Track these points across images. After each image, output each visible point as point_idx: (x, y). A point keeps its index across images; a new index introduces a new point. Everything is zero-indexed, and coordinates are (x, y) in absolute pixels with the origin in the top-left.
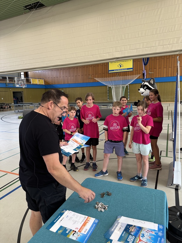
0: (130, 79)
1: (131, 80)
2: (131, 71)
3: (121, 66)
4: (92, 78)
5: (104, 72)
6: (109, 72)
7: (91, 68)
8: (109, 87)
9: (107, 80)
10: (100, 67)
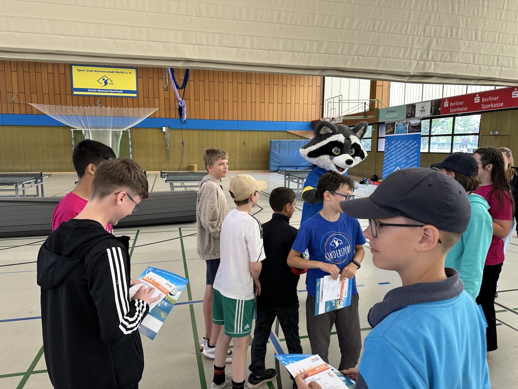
2: (133, 97)
3: (106, 83)
4: (22, 102)
5: (57, 92)
6: (72, 93)
7: (14, 74)
8: (76, 132)
9: (70, 112)
10: (45, 75)
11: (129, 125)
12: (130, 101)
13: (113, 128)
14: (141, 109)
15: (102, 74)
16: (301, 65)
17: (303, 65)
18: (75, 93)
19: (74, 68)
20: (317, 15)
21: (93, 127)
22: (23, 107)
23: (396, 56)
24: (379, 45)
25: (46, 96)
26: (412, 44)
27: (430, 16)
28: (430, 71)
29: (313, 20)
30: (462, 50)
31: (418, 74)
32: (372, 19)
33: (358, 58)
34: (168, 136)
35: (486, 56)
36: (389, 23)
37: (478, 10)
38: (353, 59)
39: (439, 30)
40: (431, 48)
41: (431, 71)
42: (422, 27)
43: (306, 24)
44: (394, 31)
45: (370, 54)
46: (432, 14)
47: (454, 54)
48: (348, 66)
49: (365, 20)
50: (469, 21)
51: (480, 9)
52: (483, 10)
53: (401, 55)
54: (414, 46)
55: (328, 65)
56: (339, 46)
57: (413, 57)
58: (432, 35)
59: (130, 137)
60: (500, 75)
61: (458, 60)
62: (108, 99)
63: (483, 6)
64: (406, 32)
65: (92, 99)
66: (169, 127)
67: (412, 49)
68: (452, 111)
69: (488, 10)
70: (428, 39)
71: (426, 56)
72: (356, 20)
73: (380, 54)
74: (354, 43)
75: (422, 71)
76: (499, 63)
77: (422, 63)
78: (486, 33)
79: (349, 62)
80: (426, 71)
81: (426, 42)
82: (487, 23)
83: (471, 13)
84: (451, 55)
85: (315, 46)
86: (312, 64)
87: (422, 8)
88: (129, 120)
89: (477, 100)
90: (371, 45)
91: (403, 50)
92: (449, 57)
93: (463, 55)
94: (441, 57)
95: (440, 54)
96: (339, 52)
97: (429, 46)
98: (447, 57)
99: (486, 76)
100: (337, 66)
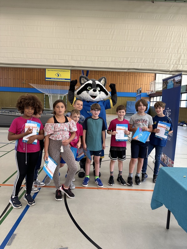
3: (58, 76)
4: (27, 83)
5: (40, 79)
6: (45, 79)
7: (25, 72)
8: (46, 95)
9: (44, 87)
10: (36, 72)
12: (67, 83)
13: (60, 94)
15: (57, 72)
17: (119, 67)
18: (46, 79)
19: (47, 70)
20: (126, 47)
21: (52, 94)
22: (27, 85)
23: (163, 63)
24: (154, 58)
25: (35, 81)
26: (171, 57)
27: (181, 45)
28: (180, 69)
29: (125, 49)
31: (174, 71)
32: (152, 47)
33: (144, 64)
36: (160, 48)
38: (142, 65)
40: (181, 59)
42: (176, 50)
43: (121, 51)
44: (162, 52)
45: (150, 62)
46: (182, 43)
48: (139, 67)
49: (148, 48)
53: (165, 62)
54: (172, 58)
55: (130, 67)
56: (136, 59)
57: (171, 63)
58: (182, 53)
59: (66, 98)
62: (59, 82)
64: (168, 52)
65: (53, 82)
67: (171, 59)
71: (178, 62)
73: (155, 62)
74: (143, 58)
75: (176, 69)
77: (176, 65)
79: (140, 66)
80: (178, 69)
81: (179, 56)
85: (125, 59)
86: (123, 67)
87: (177, 41)
88: (66, 91)
90: (151, 58)
91: (166, 60)
94: (186, 63)
95: (185, 61)
96: (136, 62)
97: (180, 58)
100: (134, 68)
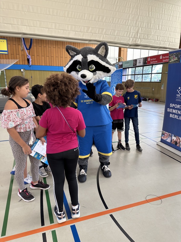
0: (5, 63)
1: (7, 65)
2: (6, 54)
11: (4, 68)
12: (4, 56)
14: (10, 60)
16: (79, 38)
20: (86, 14)
23: (123, 35)
24: (115, 30)
26: (130, 30)
27: (138, 17)
29: (85, 16)
30: (153, 34)
31: (133, 44)
32: (112, 17)
33: (106, 36)
34: (24, 74)
35: (163, 37)
36: (120, 19)
37: (160, 15)
38: (103, 36)
39: (142, 24)
40: (139, 32)
41: (139, 43)
42: (135, 22)
43: (81, 18)
44: (122, 24)
45: (111, 34)
46: (140, 16)
47: (149, 35)
48: (101, 39)
49: (109, 18)
50: (156, 20)
51: (161, 14)
52: (162, 15)
53: (125, 35)
55: (92, 39)
56: (97, 29)
57: (130, 36)
58: (139, 26)
59: (5, 74)
60: (169, 46)
61: (151, 38)
63: (162, 14)
64: (128, 24)
66: (24, 69)
67: (130, 32)
68: (151, 62)
69: (164, 15)
70: (137, 28)
71: (136, 36)
72: (105, 17)
73: (116, 34)
74: (104, 29)
75: (135, 43)
76: (169, 40)
78: (163, 26)
81: (137, 30)
82: (163, 22)
83: (157, 17)
84: (148, 36)
85: (86, 29)
86: (84, 38)
87: (135, 13)
88: (4, 66)
89: (161, 58)
90: (112, 30)
91: (126, 33)
92: (147, 37)
93: (153, 36)
94: (143, 37)
95: (143, 35)
96: (97, 33)
98: (146, 37)
99: (163, 46)
100: (96, 39)
